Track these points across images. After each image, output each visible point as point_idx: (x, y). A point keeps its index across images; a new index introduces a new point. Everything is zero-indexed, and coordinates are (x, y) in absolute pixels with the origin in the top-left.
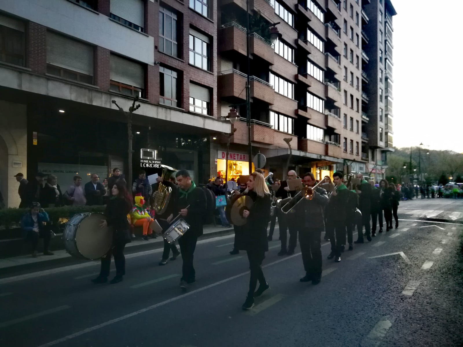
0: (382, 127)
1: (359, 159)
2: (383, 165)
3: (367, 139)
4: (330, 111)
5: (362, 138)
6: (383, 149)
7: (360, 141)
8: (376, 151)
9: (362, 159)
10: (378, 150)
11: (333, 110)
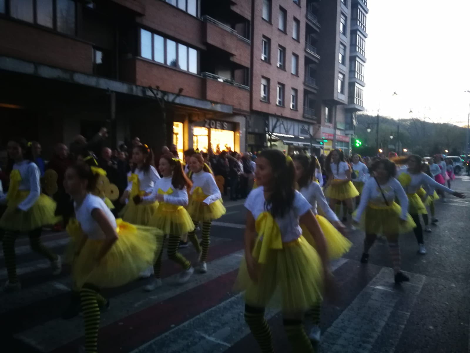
0: (344, 73)
1: (299, 115)
2: (346, 129)
3: (316, 88)
4: (233, 27)
5: (304, 84)
6: (345, 107)
7: (301, 88)
8: (336, 108)
9: (304, 117)
10: (338, 107)
11: (239, 26)
